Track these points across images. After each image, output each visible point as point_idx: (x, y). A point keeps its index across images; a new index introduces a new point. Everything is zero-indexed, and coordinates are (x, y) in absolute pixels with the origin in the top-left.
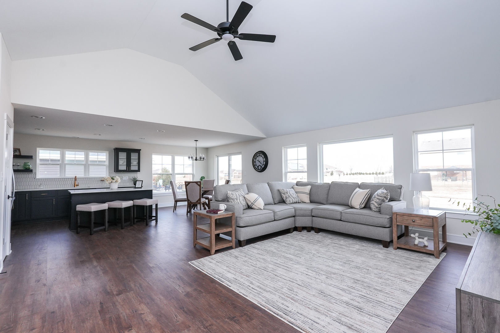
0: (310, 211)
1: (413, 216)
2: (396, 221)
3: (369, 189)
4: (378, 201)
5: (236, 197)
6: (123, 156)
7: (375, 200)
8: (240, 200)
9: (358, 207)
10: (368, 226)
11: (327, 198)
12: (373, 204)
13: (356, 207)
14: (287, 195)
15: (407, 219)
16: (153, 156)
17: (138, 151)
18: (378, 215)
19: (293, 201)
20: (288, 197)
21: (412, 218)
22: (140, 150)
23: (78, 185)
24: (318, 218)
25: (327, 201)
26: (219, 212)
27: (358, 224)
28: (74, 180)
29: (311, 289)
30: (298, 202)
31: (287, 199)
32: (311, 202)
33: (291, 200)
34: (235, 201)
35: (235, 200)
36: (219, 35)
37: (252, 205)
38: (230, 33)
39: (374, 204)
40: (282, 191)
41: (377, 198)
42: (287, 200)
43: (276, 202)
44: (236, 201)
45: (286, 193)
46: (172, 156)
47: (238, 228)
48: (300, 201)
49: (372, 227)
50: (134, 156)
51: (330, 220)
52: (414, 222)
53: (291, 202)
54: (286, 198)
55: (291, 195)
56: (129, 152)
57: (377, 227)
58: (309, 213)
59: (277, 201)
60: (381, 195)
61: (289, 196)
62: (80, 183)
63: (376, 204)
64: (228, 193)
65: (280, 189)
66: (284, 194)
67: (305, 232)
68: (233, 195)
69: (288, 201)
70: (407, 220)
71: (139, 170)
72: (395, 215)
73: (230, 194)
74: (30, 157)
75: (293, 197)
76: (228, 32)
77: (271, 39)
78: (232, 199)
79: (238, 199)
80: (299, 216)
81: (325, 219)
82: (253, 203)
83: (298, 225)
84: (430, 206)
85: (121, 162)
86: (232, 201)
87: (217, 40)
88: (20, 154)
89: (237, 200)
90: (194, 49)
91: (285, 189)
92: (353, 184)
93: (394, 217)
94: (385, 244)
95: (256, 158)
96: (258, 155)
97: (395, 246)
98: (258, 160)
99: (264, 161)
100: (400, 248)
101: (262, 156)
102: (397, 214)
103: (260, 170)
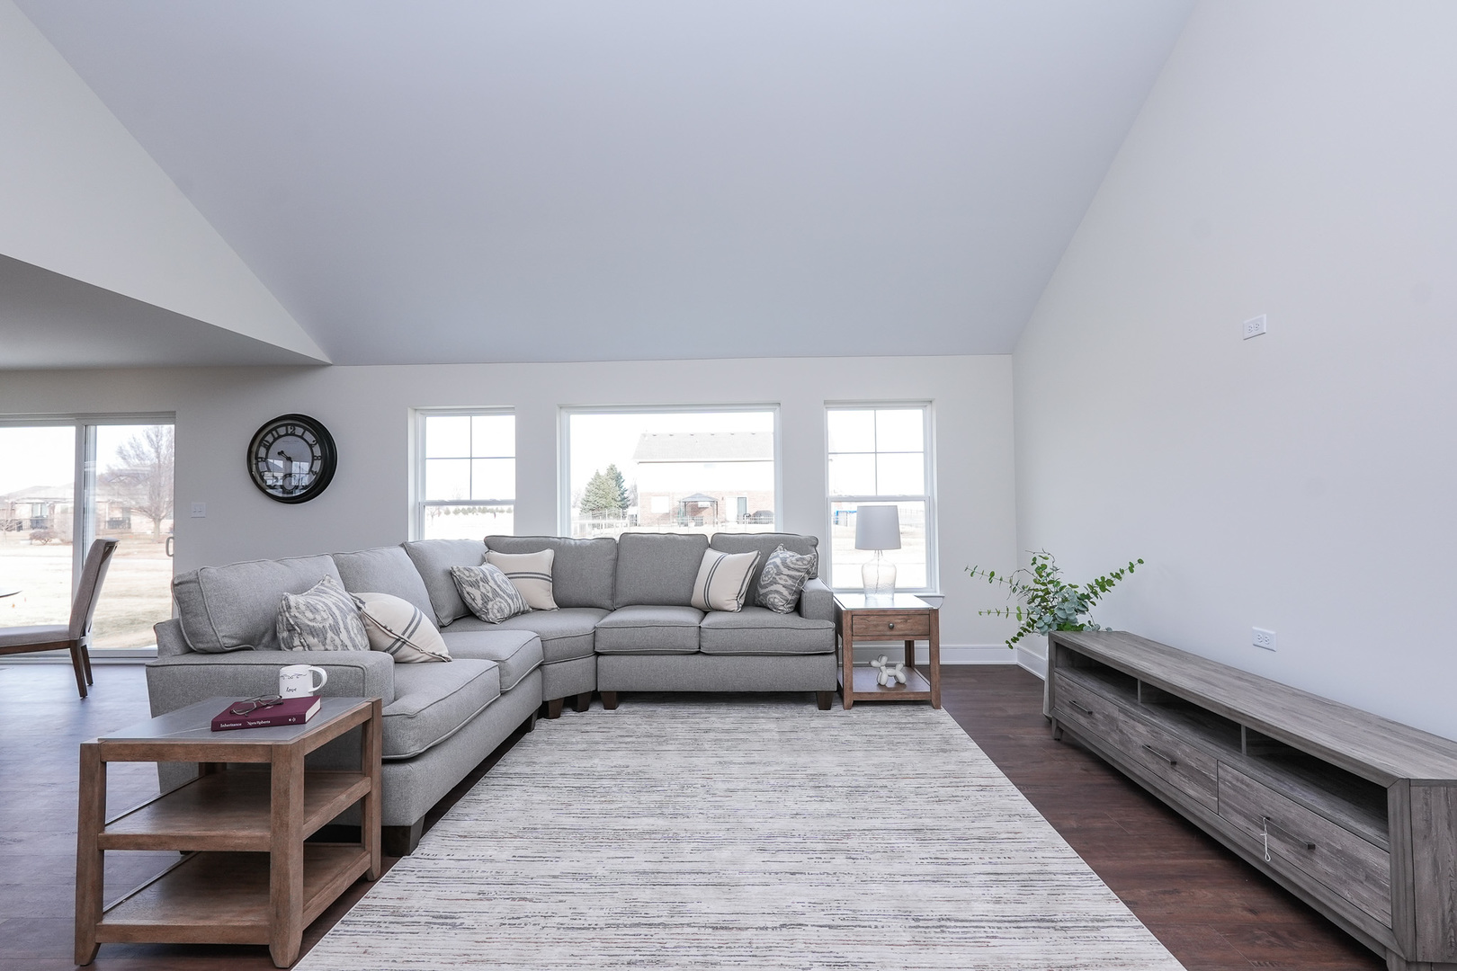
0: (590, 638)
1: (889, 613)
2: (850, 632)
3: (756, 552)
4: (790, 582)
5: (331, 621)
7: (783, 583)
8: (348, 632)
9: (734, 606)
10: (784, 658)
11: (614, 586)
12: (777, 592)
13: (726, 608)
14: (484, 588)
15: (875, 623)
18: (795, 620)
19: (511, 611)
20: (490, 595)
21: (887, 619)
24: (618, 657)
25: (613, 596)
26: (309, 714)
27: (754, 658)
29: (876, 923)
30: (522, 609)
31: (490, 604)
32: (563, 604)
33: (504, 605)
34: (328, 641)
35: (330, 634)
37: (400, 647)
39: (779, 593)
40: (465, 576)
41: (788, 575)
42: (489, 606)
43: (446, 621)
44: (333, 641)
45: (481, 584)
47: (393, 770)
48: (527, 608)
49: (794, 658)
51: (664, 658)
52: (892, 628)
53: (507, 612)
54: (486, 600)
55: (499, 586)
57: (806, 658)
58: (585, 644)
59: (446, 617)
60: (796, 567)
61: (496, 594)
63: (785, 592)
64: (292, 604)
65: (455, 567)
66: (475, 584)
67: (570, 716)
68: (314, 610)
69: (496, 611)
70: (876, 626)
72: (849, 617)
73: (303, 608)
75: (508, 595)
78: (313, 632)
79: (342, 629)
80: (556, 660)
81: (645, 657)
82: (405, 637)
83: (556, 692)
84: (897, 586)
86: (311, 640)
89: (337, 631)
91: (473, 568)
92: (691, 538)
93: (846, 622)
94: (824, 700)
95: (273, 442)
96: (282, 431)
97: (848, 700)
98: (281, 453)
99: (317, 459)
100: (857, 703)
101: (304, 437)
102: (853, 613)
103: (290, 492)
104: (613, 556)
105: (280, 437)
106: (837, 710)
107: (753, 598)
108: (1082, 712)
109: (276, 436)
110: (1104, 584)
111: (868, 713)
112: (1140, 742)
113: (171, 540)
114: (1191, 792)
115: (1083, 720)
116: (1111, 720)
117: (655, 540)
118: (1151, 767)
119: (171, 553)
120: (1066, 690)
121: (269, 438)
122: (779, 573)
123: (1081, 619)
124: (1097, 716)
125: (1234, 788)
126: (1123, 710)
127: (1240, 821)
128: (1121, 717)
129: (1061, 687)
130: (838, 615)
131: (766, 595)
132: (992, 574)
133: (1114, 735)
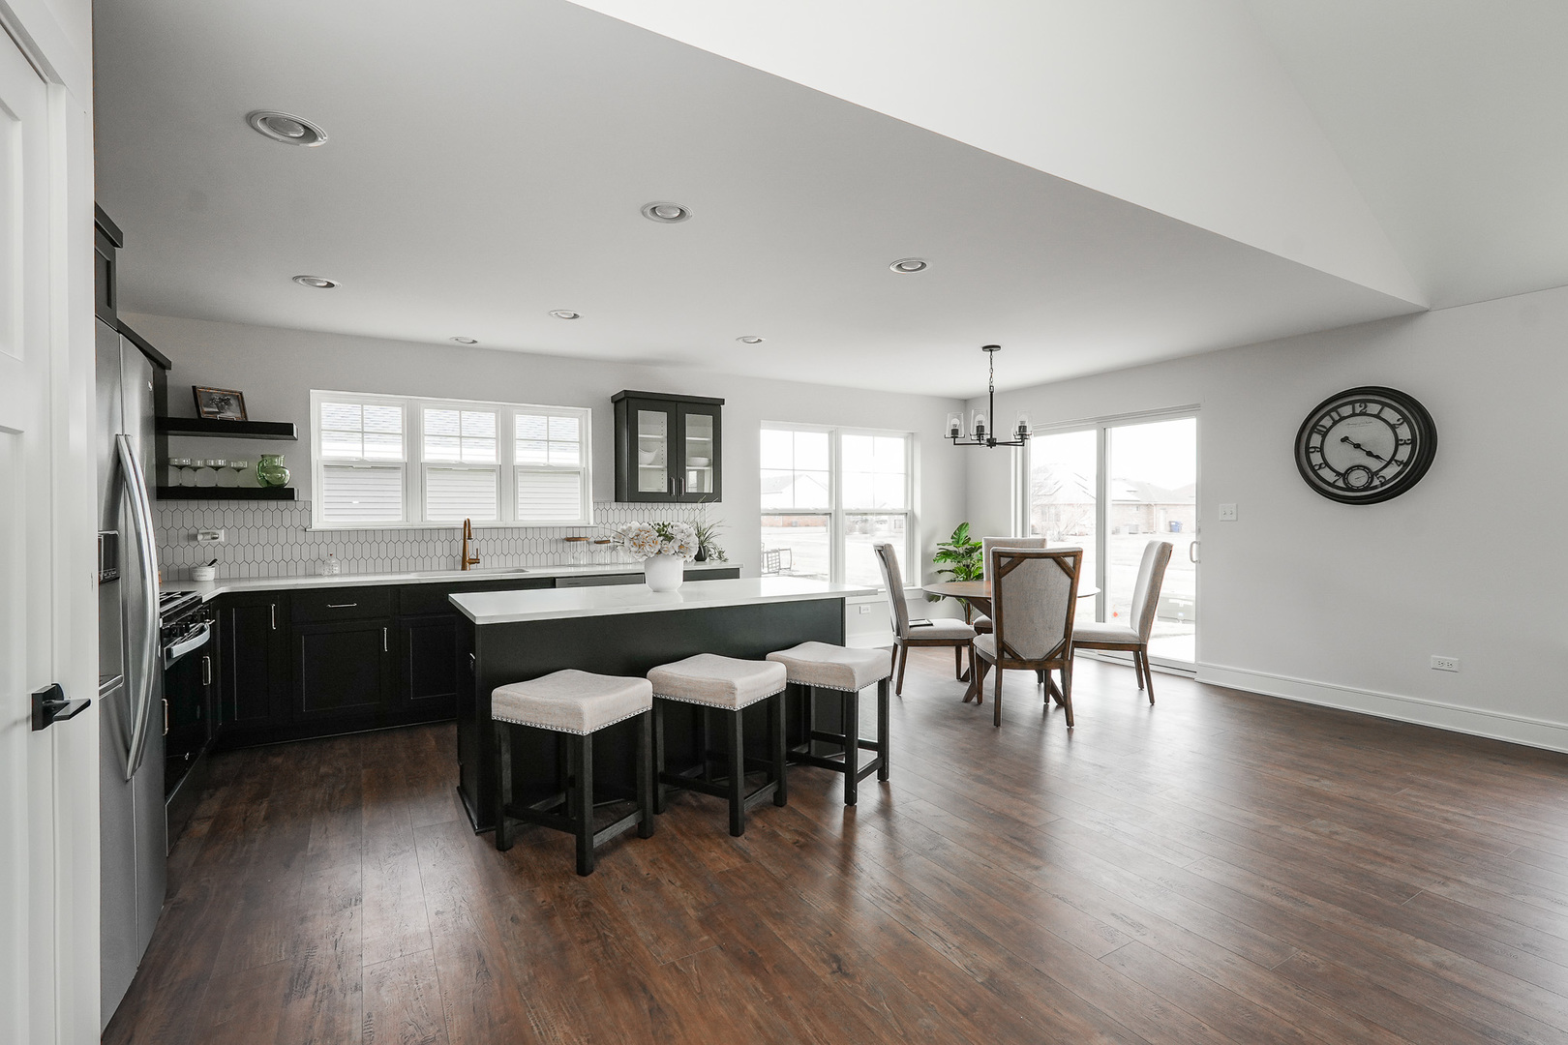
6: (653, 429)
16: (762, 431)
17: (711, 407)
22: (722, 401)
23: (476, 561)
28: (459, 536)
46: (830, 433)
50: (697, 432)
56: (678, 408)
62: (483, 552)
71: (716, 496)
74: (284, 430)
85: (645, 459)
88: (246, 417)
95: (1331, 427)
96: (1346, 411)
98: (1345, 440)
99: (1405, 443)
101: (1382, 415)
103: (1358, 490)
105: (1342, 419)
109: (1337, 418)
113: (1194, 545)
119: (1194, 560)
121: (1327, 422)
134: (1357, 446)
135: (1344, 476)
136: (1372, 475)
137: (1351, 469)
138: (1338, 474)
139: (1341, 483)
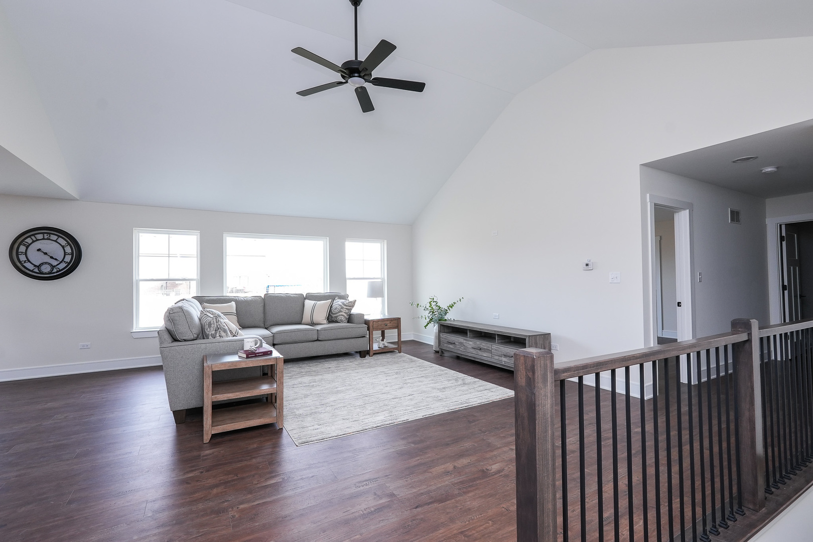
1: (385, 320)
2: (372, 328)
3: (330, 300)
7: (344, 311)
9: (325, 322)
10: (350, 339)
11: (265, 317)
12: (340, 315)
13: (322, 323)
15: (380, 324)
18: (349, 325)
21: (385, 322)
24: (284, 345)
36: (343, 77)
38: (360, 76)
39: (342, 316)
41: (346, 308)
49: (353, 339)
51: (303, 344)
52: (387, 326)
63: (346, 315)
72: (371, 323)
76: (356, 75)
77: (418, 87)
87: (340, 83)
90: (304, 93)
92: (297, 295)
93: (371, 325)
94: (363, 354)
95: (31, 243)
96: (39, 236)
97: (371, 354)
98: (39, 250)
99: (69, 254)
100: (374, 354)
101: (58, 241)
102: (373, 321)
103: (46, 274)
104: (263, 304)
105: (37, 240)
106: (367, 357)
107: (331, 319)
108: (451, 343)
109: (34, 239)
110: (452, 306)
111: (379, 357)
112: (470, 347)
114: (485, 355)
115: (451, 346)
116: (461, 343)
117: (281, 297)
118: (474, 353)
120: (445, 339)
122: (342, 308)
123: (446, 317)
124: (456, 343)
125: (496, 350)
126: (464, 339)
127: (497, 357)
128: (465, 341)
129: (443, 338)
130: (367, 322)
131: (336, 317)
132: (418, 305)
133: (462, 348)
134: (46, 254)
135: (39, 267)
136: (53, 267)
137: (42, 264)
138: (35, 266)
139: (36, 270)
